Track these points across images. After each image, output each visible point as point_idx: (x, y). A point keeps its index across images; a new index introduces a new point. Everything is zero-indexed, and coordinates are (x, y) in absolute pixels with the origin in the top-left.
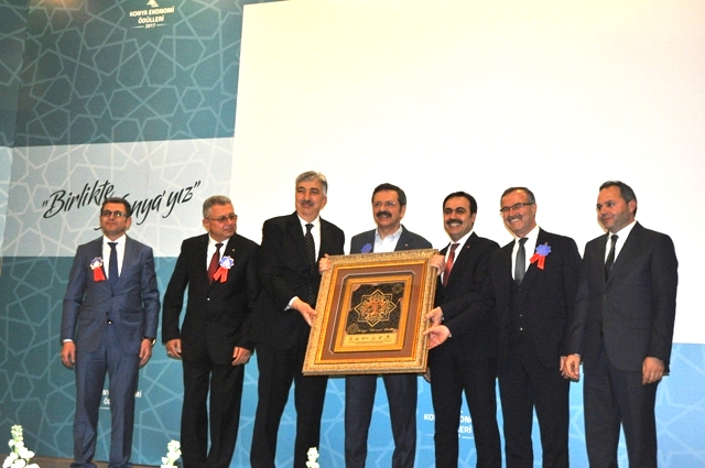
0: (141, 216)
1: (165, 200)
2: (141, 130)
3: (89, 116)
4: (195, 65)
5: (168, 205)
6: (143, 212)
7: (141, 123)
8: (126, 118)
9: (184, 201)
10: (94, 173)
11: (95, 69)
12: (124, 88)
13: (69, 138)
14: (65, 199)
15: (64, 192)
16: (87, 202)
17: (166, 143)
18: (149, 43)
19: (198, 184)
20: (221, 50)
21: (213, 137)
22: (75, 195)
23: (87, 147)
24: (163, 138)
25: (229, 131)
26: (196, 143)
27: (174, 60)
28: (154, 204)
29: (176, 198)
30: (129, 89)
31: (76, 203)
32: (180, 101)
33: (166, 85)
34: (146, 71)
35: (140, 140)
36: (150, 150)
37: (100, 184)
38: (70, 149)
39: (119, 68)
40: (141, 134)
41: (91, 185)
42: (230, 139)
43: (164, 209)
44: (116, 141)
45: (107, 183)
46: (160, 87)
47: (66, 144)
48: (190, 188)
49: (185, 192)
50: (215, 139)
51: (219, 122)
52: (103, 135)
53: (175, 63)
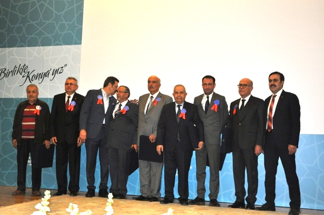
0: (41, 80)
1: (51, 72)
2: (39, 41)
3: (16, 34)
4: (64, 12)
5: (53, 75)
6: (41, 78)
7: (40, 38)
8: (33, 36)
9: (60, 73)
10: (19, 60)
11: (18, 14)
12: (32, 22)
13: (7, 45)
14: (6, 72)
15: (5, 69)
16: (16, 73)
17: (51, 47)
18: (42, 2)
19: (66, 65)
20: (75, 5)
21: (72, 44)
22: (10, 70)
23: (15, 49)
24: (50, 45)
25: (80, 42)
26: (64, 47)
27: (53, 10)
28: (46, 75)
29: (56, 72)
30: (33, 23)
31: (11, 74)
32: (57, 29)
33: (50, 21)
34: (41, 15)
35: (39, 46)
36: (44, 51)
37: (21, 65)
38: (7, 50)
39: (28, 13)
40: (39, 43)
41: (18, 66)
42: (80, 45)
43: (51, 77)
44: (28, 46)
45: (25, 65)
46: (48, 22)
47: (6, 47)
48: (62, 67)
49: (60, 69)
50: (73, 46)
51: (75, 38)
52: (22, 44)
53: (55, 11)
